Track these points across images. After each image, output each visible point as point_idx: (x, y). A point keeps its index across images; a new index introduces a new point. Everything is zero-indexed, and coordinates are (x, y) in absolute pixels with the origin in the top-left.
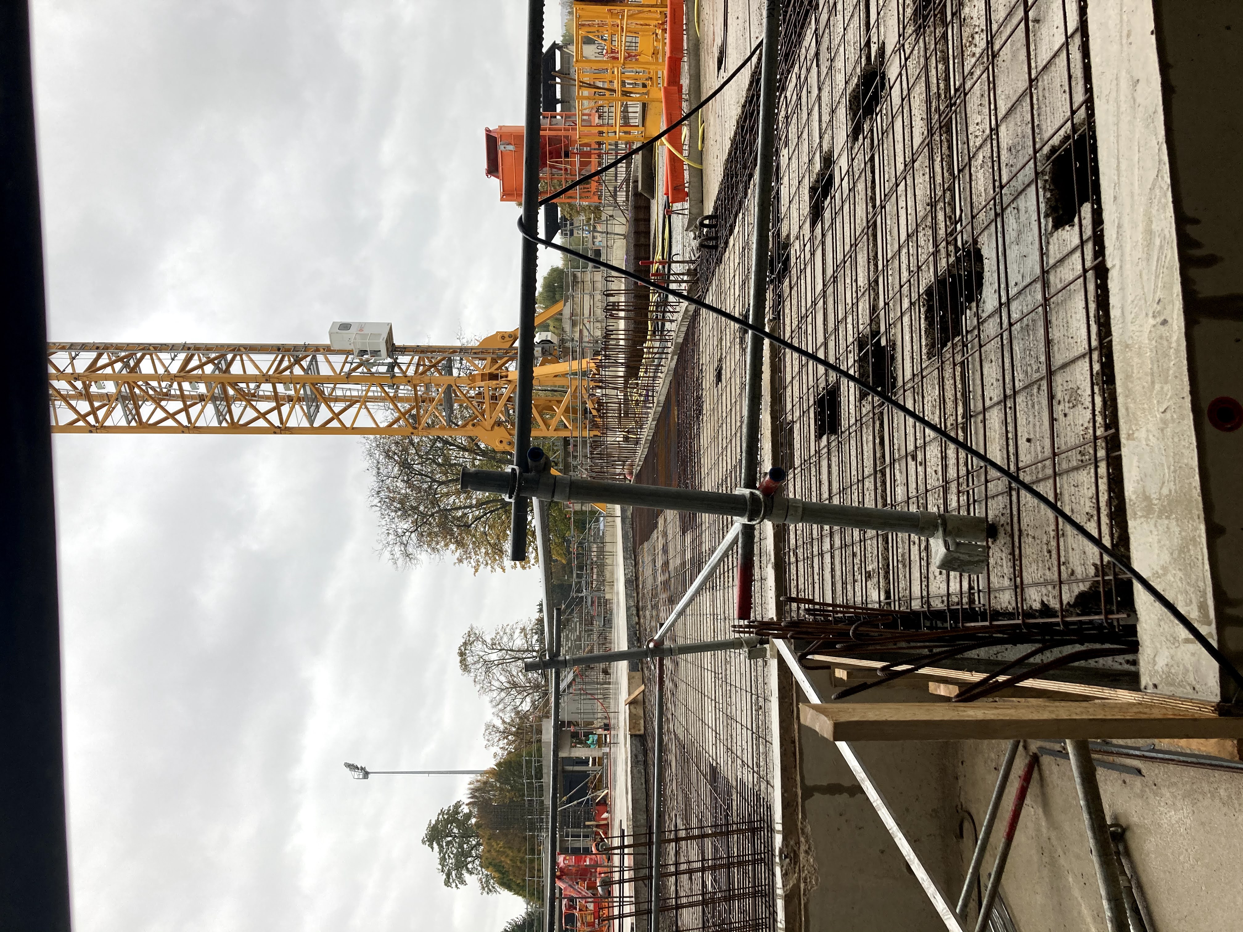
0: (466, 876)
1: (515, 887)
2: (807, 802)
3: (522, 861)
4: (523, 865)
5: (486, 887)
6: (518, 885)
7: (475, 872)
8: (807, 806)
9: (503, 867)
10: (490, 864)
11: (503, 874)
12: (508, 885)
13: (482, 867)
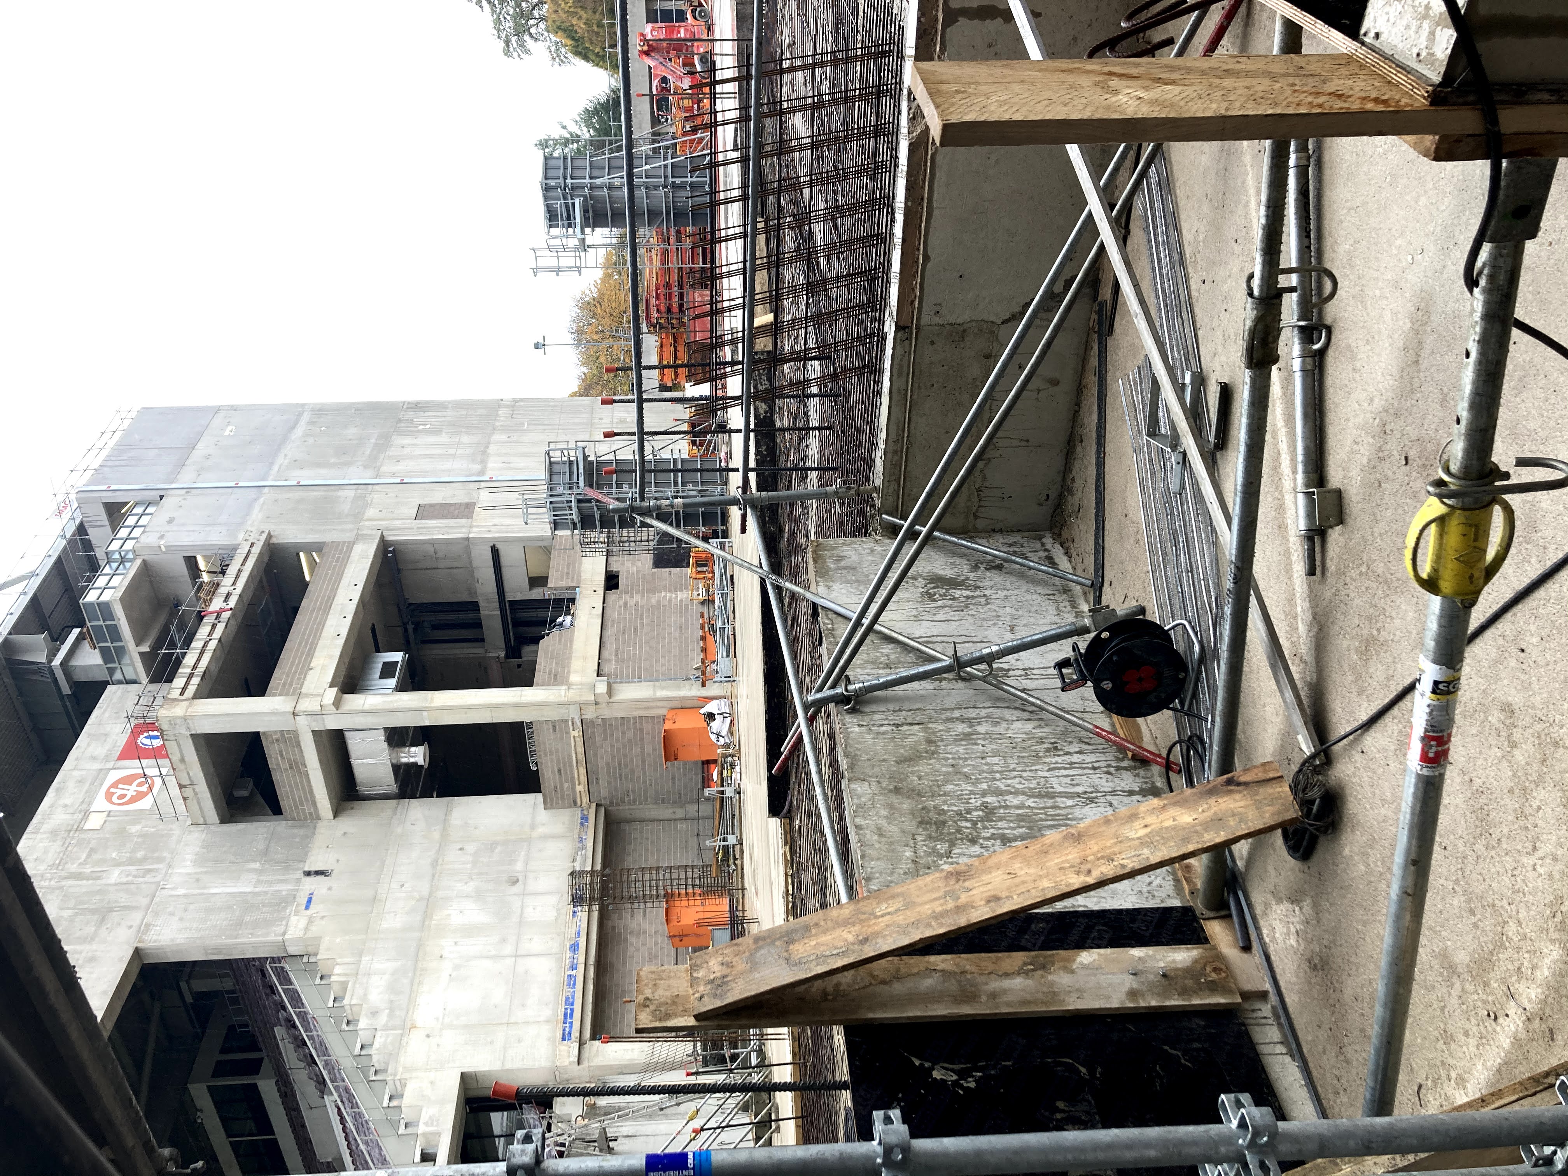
0: (529, 42)
1: (593, 57)
2: (948, 30)
3: (600, 25)
4: (601, 30)
5: (556, 57)
6: (597, 55)
7: (541, 38)
8: (948, 37)
9: (576, 32)
10: (559, 28)
11: (577, 41)
12: (584, 55)
13: (548, 32)
